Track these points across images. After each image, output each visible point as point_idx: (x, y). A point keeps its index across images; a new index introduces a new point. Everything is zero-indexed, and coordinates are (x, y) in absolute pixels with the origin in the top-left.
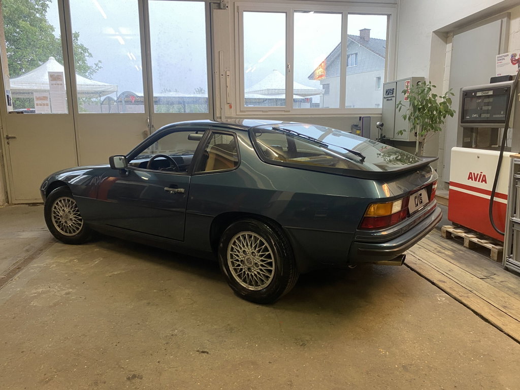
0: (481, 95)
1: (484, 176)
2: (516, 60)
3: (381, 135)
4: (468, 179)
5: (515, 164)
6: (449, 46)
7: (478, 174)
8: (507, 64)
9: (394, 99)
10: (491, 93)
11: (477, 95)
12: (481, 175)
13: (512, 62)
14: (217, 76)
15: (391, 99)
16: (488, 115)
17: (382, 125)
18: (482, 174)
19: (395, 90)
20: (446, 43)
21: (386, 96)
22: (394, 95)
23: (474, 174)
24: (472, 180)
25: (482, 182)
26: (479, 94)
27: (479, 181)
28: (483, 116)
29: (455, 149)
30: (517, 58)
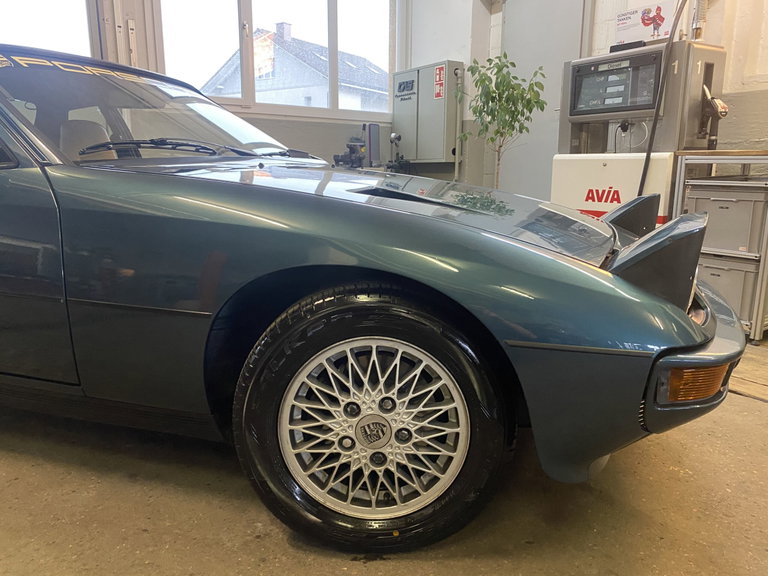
0: (606, 68)
1: (616, 192)
2: (650, 19)
3: (398, 154)
4: (587, 200)
5: (686, 164)
6: (496, 19)
7: (604, 191)
8: (635, 25)
9: (414, 97)
10: (626, 64)
11: (600, 70)
12: (609, 192)
13: (643, 22)
14: (108, 27)
15: (410, 98)
16: (620, 100)
17: (399, 138)
18: (613, 190)
19: (415, 84)
20: (491, 14)
21: (399, 94)
22: (415, 90)
23: (597, 191)
24: (594, 201)
25: (612, 202)
26: (602, 68)
27: (606, 201)
28: (608, 101)
29: (558, 157)
30: (651, 15)
